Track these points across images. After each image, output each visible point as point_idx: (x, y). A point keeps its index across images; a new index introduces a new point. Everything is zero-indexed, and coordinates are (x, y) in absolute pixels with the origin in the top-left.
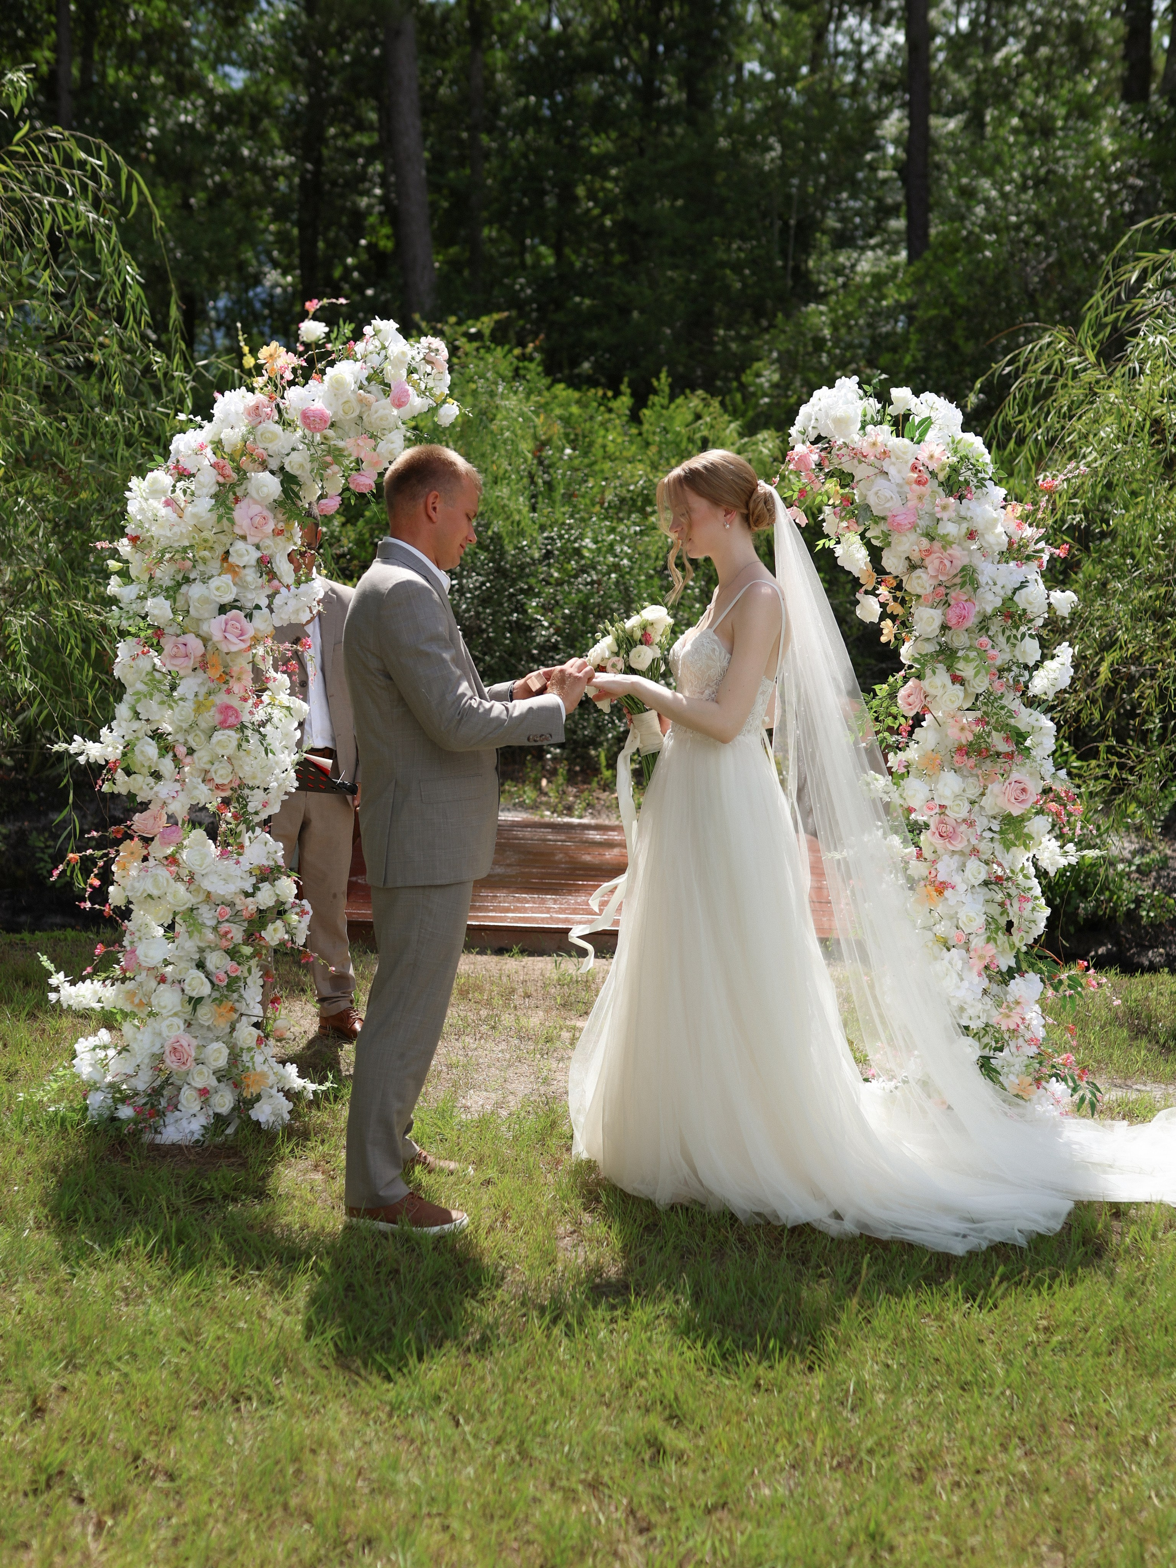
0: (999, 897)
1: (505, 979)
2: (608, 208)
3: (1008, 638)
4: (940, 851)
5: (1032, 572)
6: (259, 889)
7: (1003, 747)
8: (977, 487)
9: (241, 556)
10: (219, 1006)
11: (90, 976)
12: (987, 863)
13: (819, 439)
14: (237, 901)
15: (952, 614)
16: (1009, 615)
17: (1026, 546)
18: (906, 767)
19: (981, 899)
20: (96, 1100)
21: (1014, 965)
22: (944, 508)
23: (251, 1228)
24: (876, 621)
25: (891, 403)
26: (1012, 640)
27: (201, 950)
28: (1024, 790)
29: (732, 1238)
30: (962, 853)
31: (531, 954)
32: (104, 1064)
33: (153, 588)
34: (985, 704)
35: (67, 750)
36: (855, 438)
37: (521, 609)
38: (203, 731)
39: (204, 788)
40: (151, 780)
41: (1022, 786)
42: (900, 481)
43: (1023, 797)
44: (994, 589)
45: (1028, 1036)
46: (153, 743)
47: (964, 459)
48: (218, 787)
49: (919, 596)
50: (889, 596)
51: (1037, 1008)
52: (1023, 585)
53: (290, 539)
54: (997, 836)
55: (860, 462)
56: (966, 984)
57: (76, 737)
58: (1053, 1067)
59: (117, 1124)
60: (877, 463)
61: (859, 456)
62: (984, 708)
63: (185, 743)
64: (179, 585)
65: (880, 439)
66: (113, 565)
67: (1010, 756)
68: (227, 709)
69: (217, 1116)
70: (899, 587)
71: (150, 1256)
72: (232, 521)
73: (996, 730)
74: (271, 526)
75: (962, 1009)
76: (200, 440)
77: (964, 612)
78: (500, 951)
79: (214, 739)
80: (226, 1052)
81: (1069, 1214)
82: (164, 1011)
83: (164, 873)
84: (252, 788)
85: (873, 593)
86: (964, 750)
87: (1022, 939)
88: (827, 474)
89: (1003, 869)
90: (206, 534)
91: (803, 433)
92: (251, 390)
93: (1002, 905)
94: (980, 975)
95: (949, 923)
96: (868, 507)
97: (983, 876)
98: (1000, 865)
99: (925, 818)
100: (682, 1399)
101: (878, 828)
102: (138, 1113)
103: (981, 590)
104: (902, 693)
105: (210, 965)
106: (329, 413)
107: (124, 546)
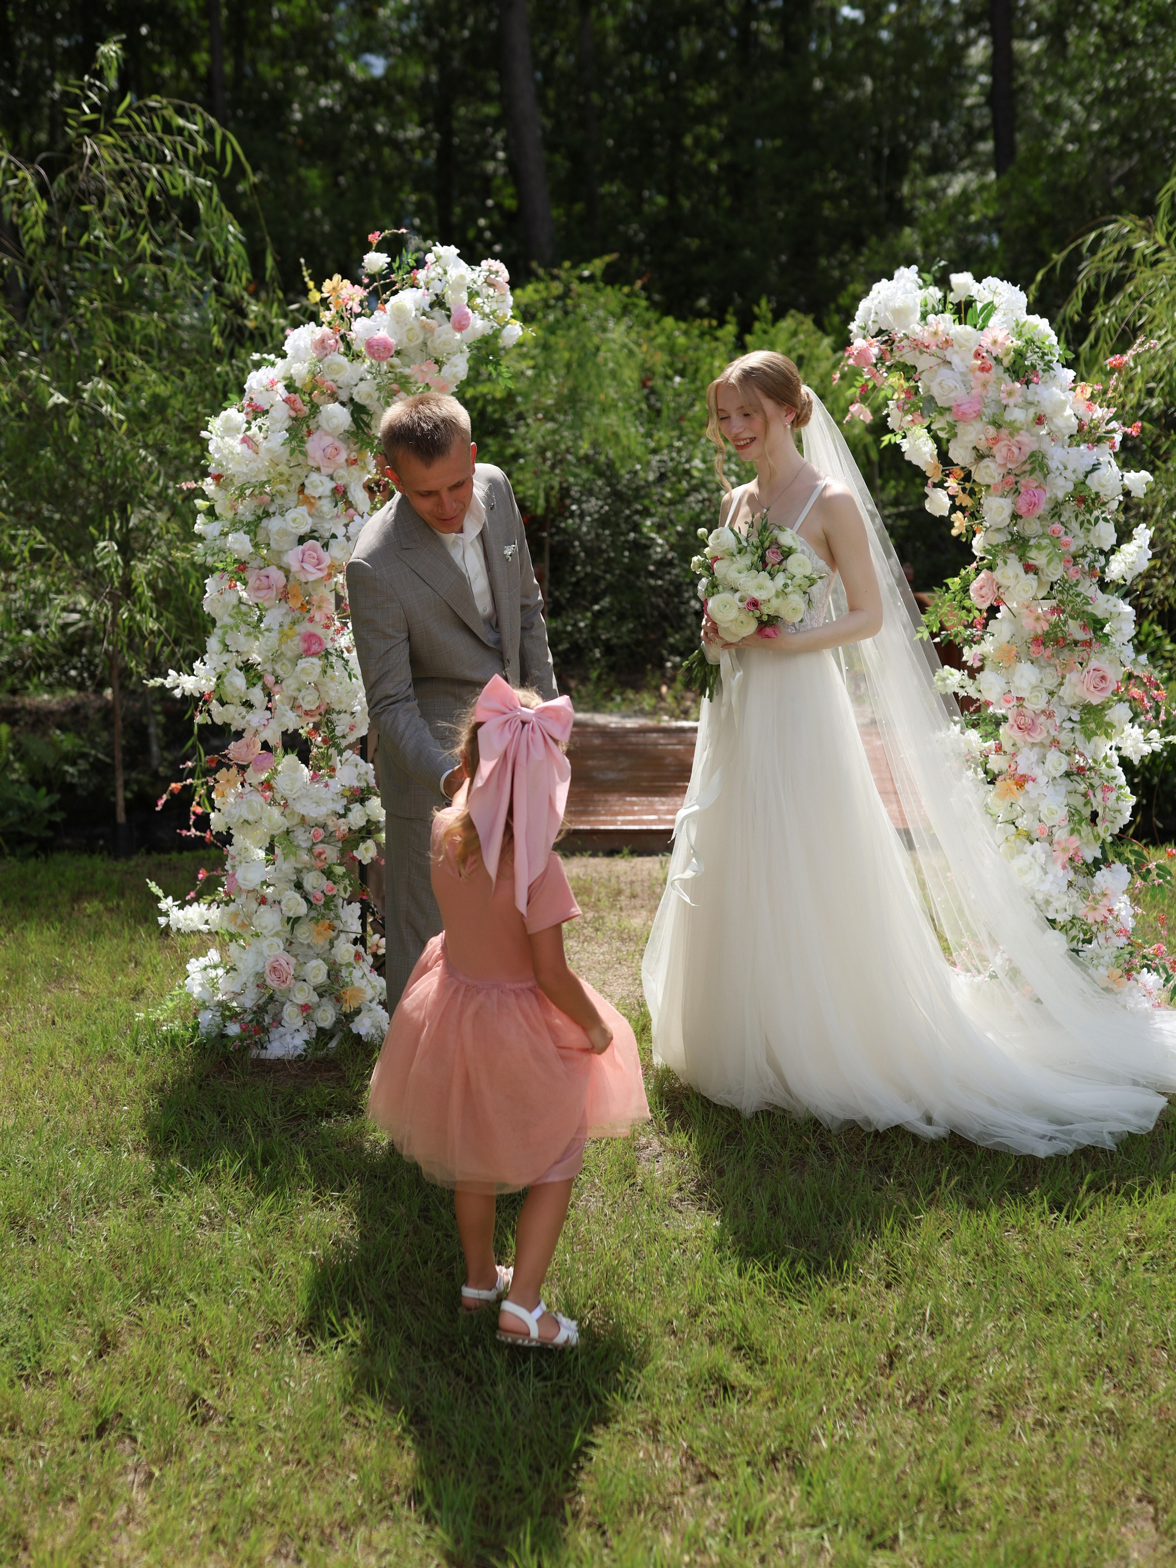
0: (1082, 787)
1: (613, 880)
2: (712, 151)
3: (1082, 524)
4: (1020, 744)
5: (1105, 455)
6: (350, 810)
7: (1081, 635)
8: (1044, 371)
9: (316, 487)
10: (317, 923)
11: (196, 899)
12: (1068, 753)
13: (880, 332)
14: (330, 823)
15: (1023, 501)
16: (1082, 500)
17: (1097, 427)
18: (982, 660)
19: (1063, 791)
20: (206, 1018)
21: (1099, 856)
22: (1010, 394)
23: (340, 1144)
24: (946, 514)
25: (952, 290)
26: (1086, 525)
27: (299, 871)
28: (1103, 678)
29: (813, 1145)
30: (1042, 744)
31: (640, 854)
32: (213, 982)
33: (236, 525)
34: (1061, 592)
35: (163, 685)
36: (916, 328)
37: (636, 528)
38: (289, 660)
39: (292, 715)
40: (243, 710)
41: (1101, 674)
42: (964, 370)
43: (1103, 685)
44: (1065, 473)
45: (1117, 926)
46: (241, 674)
47: (1030, 342)
48: (306, 713)
49: (988, 486)
50: (958, 488)
51: (1125, 898)
52: (1095, 468)
53: (364, 468)
54: (1077, 726)
55: (921, 352)
56: (1050, 877)
57: (171, 672)
58: (1144, 957)
59: (225, 1041)
60: (939, 353)
61: (920, 347)
62: (1059, 597)
63: (273, 673)
64: (260, 519)
65: (941, 328)
66: (200, 503)
67: (1088, 644)
68: (310, 638)
69: (320, 1030)
70: (967, 477)
71: (236, 1177)
72: (305, 454)
73: (1073, 618)
74: (343, 456)
75: (1048, 902)
76: (271, 377)
77: (1035, 500)
78: (611, 853)
79: (298, 668)
80: (324, 968)
81: (1162, 1112)
82: (265, 932)
83: (257, 799)
84: (339, 713)
85: (940, 485)
86: (1040, 641)
87: (1107, 830)
88: (889, 368)
89: (1085, 759)
90: (283, 468)
91: (864, 328)
92: (320, 324)
93: (1085, 795)
94: (1064, 867)
95: (1031, 817)
96: (931, 399)
97: (1064, 767)
98: (1081, 755)
99: (1003, 711)
100: (750, 1327)
101: (955, 723)
102: (244, 1030)
103: (1052, 475)
104: (974, 586)
105: (307, 886)
106: (392, 341)
107: (208, 485)
